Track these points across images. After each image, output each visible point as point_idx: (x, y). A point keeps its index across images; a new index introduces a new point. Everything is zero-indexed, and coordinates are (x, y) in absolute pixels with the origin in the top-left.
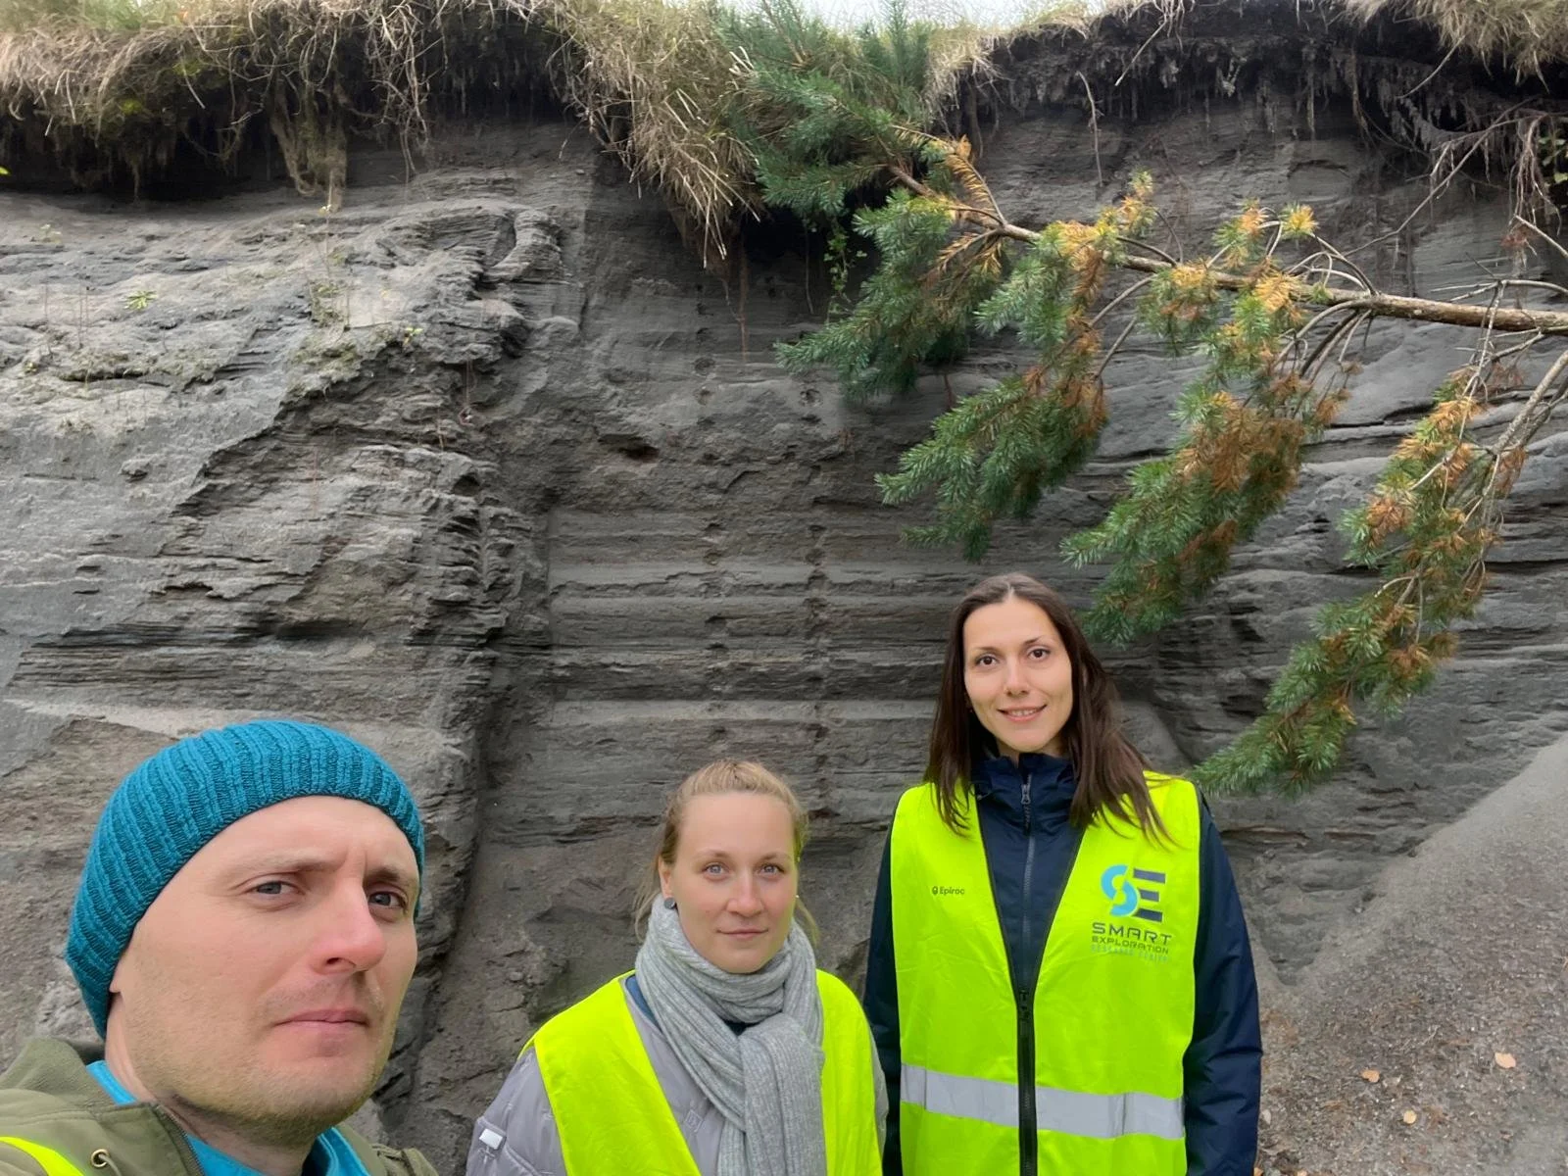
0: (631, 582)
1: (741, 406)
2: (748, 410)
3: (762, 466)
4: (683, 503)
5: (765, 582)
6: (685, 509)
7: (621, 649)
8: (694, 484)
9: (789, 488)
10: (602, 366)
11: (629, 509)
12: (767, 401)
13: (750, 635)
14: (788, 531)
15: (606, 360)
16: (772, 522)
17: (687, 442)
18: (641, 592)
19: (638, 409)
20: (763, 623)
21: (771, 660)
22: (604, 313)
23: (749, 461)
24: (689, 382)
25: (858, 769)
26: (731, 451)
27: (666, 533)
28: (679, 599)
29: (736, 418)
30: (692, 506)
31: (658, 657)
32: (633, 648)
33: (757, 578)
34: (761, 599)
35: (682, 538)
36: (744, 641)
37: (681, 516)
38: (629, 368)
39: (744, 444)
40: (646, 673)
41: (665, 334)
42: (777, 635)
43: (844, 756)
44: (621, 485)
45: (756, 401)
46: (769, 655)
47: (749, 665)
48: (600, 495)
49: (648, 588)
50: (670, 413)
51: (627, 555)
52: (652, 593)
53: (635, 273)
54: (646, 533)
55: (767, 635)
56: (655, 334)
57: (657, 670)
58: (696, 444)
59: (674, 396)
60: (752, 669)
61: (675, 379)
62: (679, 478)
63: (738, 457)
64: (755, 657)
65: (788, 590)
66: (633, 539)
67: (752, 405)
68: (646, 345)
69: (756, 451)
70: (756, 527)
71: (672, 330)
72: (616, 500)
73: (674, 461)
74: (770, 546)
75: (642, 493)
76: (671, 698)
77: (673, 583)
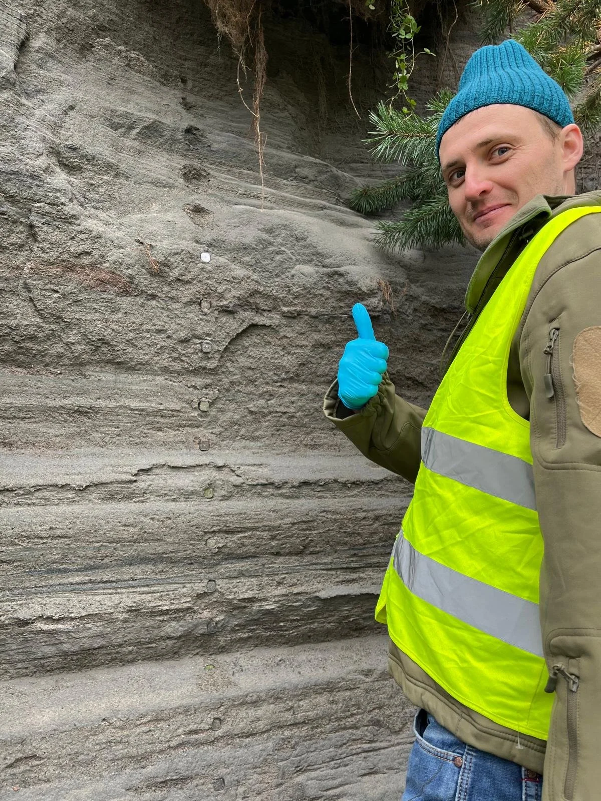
0: (78, 481)
1: (250, 235)
2: (260, 241)
3: (274, 319)
4: (164, 361)
5: (277, 479)
6: (165, 370)
7: (54, 590)
8: (183, 335)
9: (307, 351)
10: (49, 135)
11: (78, 364)
12: (284, 233)
13: (254, 556)
14: (300, 409)
15: (55, 127)
16: (282, 396)
17: (176, 273)
18: (94, 495)
19: (102, 214)
20: (274, 538)
21: (281, 591)
22: (50, 63)
23: (258, 310)
24: (175, 192)
25: (394, 739)
26: (235, 293)
27: (134, 404)
28: (154, 505)
29: (245, 249)
30: (177, 366)
31: (116, 599)
32: (75, 588)
33: (264, 474)
34: (272, 503)
35: (158, 413)
36: (245, 565)
37: (160, 380)
38: (90, 150)
39: (253, 286)
40: (95, 628)
41: (141, 120)
42: (290, 554)
43: (377, 723)
44: (69, 325)
45: (270, 231)
46: (279, 584)
47: (251, 600)
48: (33, 338)
49: (103, 489)
50: (149, 228)
51: (72, 436)
52: (111, 497)
53: (101, 29)
54: (102, 403)
55: (278, 554)
56: (127, 115)
57: (113, 621)
58: (189, 276)
59: (156, 206)
60: (256, 606)
61: (156, 183)
62: (159, 324)
63: (245, 303)
64: (261, 588)
65: (305, 490)
66: (81, 412)
67: (264, 236)
68: (115, 127)
69: (267, 297)
70: (262, 402)
71: (152, 117)
72: (59, 348)
73: (154, 297)
74: (279, 428)
75: (103, 341)
76: (133, 661)
77: (144, 482)
